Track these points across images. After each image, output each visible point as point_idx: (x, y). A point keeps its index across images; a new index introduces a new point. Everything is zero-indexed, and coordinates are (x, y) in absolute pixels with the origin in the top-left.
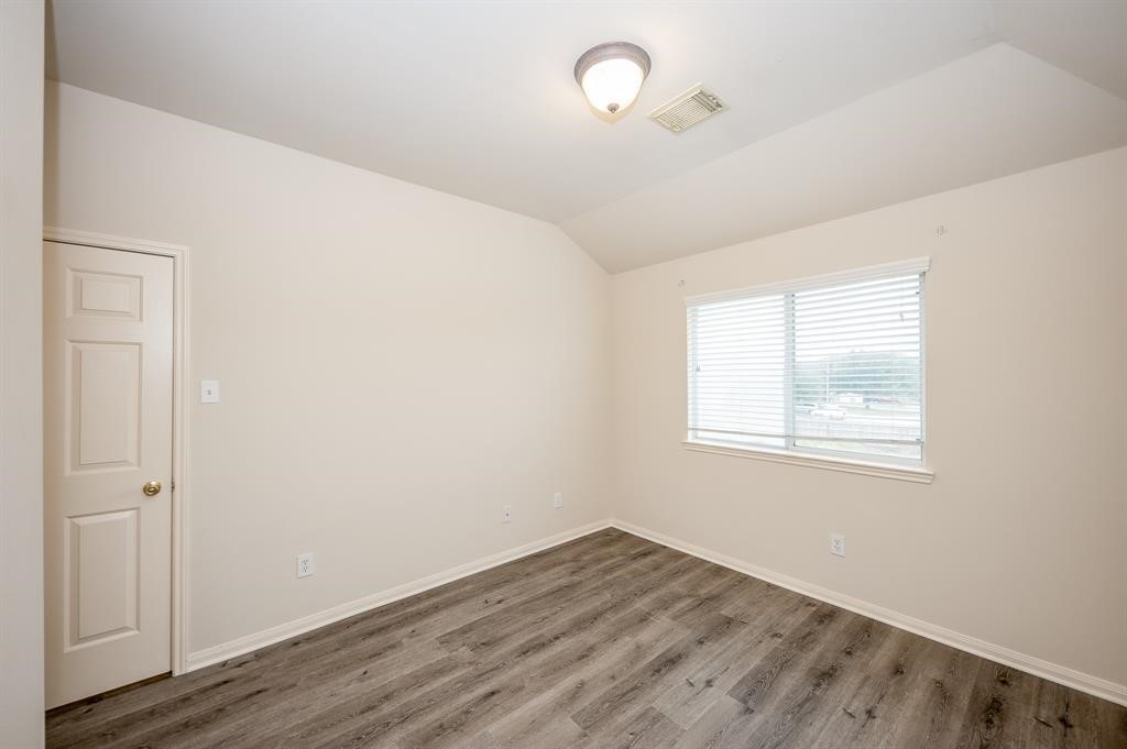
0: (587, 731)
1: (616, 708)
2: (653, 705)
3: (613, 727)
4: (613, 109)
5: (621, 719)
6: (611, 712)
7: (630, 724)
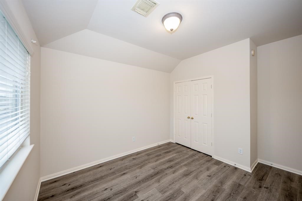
0: (179, 189)
1: (172, 195)
2: (162, 195)
3: (173, 190)
4: (172, 30)
5: (171, 191)
6: (174, 194)
7: (169, 190)
